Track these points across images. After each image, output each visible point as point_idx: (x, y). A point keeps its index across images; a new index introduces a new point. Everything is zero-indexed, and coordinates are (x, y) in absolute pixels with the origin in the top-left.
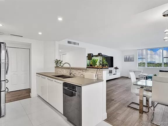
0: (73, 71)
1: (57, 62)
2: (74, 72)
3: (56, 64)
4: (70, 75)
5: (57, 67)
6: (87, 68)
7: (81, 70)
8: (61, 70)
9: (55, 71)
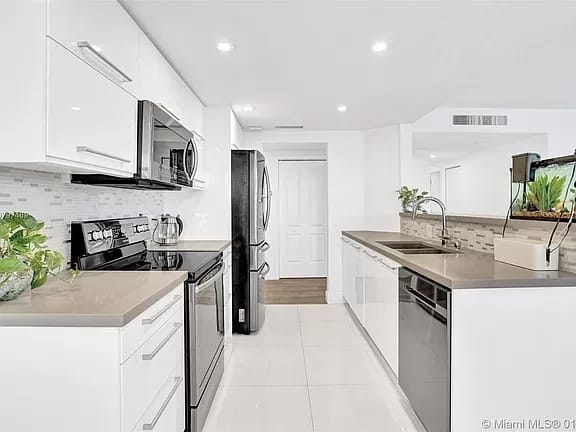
0: (457, 229)
1: (406, 196)
2: (459, 233)
3: (404, 203)
4: (443, 243)
5: (405, 215)
6: (512, 217)
7: (489, 227)
8: (419, 224)
9: (402, 227)
